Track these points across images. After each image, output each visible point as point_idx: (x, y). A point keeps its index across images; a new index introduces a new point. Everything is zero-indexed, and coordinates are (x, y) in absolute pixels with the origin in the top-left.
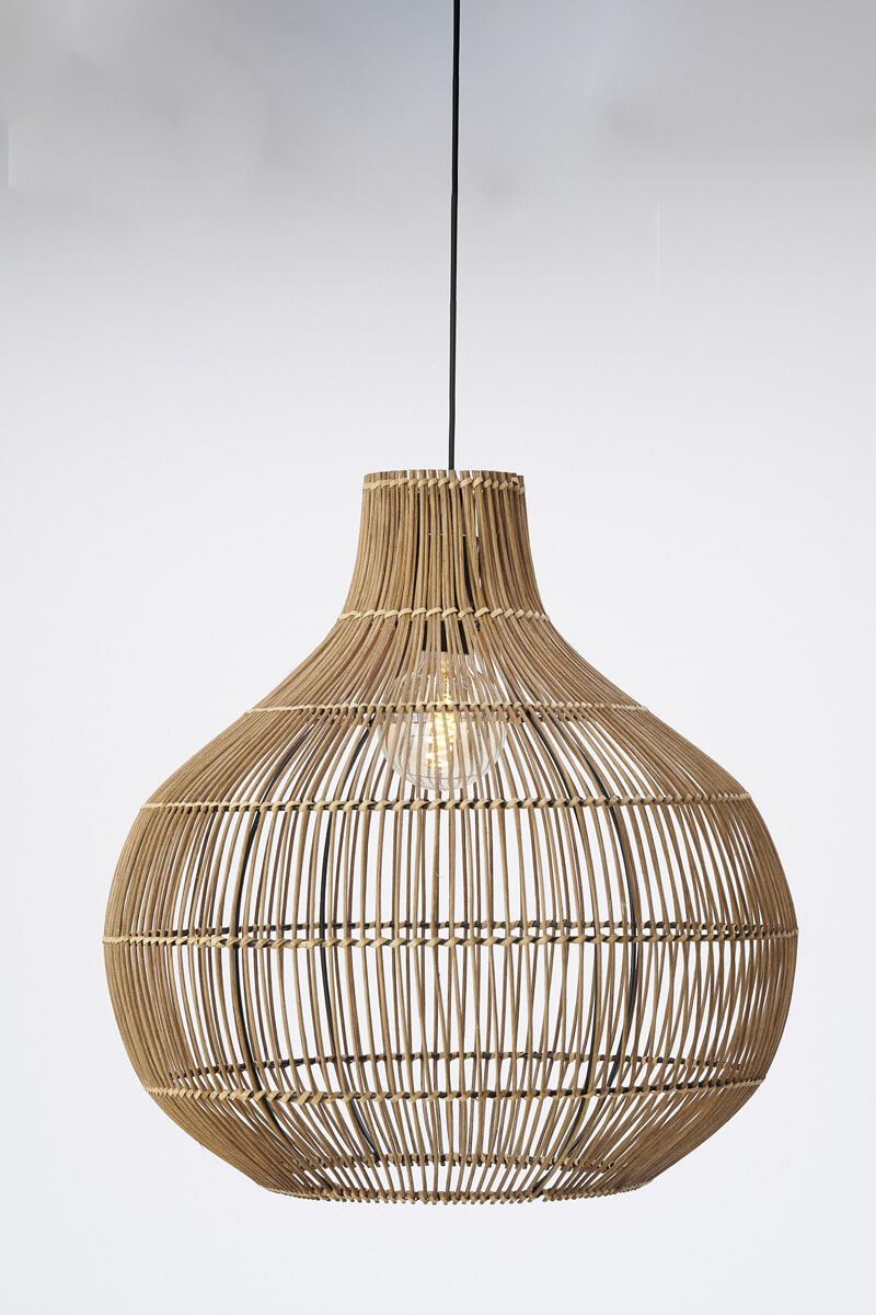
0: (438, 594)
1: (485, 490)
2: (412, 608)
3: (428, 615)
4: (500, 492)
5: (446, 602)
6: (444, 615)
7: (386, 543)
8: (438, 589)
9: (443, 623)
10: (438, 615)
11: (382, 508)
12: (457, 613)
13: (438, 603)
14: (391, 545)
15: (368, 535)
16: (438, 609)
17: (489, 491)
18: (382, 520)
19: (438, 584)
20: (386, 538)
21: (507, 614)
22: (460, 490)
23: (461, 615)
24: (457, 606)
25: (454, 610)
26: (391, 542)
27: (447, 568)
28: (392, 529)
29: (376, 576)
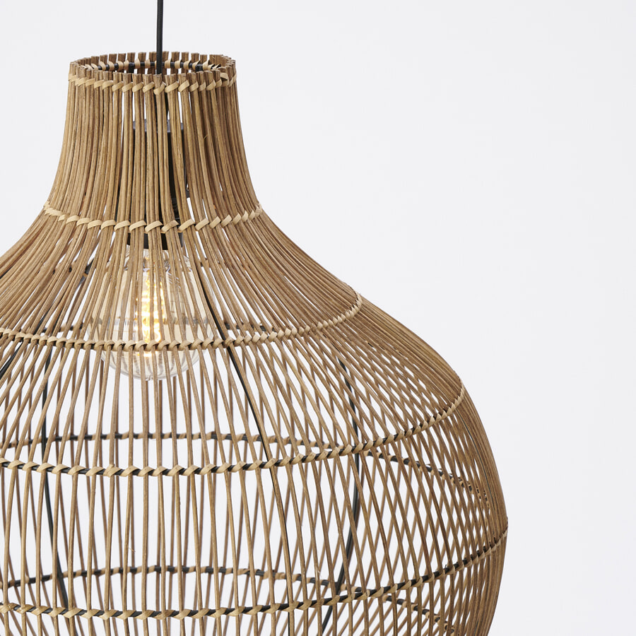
0: (142, 206)
1: (192, 94)
2: (116, 220)
3: (131, 228)
4: (208, 92)
5: (150, 215)
6: (148, 229)
7: (89, 145)
8: (142, 199)
9: (146, 236)
10: (142, 229)
11: (85, 106)
12: (161, 227)
13: (142, 216)
14: (94, 149)
15: (73, 133)
16: (141, 223)
17: (196, 94)
18: (86, 120)
19: (142, 195)
20: (90, 139)
21: (213, 224)
22: (166, 94)
23: (165, 229)
24: (161, 219)
25: (158, 223)
26: (95, 145)
27: (151, 178)
28: (96, 132)
29: (80, 178)
